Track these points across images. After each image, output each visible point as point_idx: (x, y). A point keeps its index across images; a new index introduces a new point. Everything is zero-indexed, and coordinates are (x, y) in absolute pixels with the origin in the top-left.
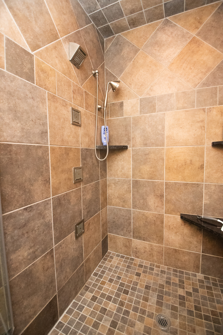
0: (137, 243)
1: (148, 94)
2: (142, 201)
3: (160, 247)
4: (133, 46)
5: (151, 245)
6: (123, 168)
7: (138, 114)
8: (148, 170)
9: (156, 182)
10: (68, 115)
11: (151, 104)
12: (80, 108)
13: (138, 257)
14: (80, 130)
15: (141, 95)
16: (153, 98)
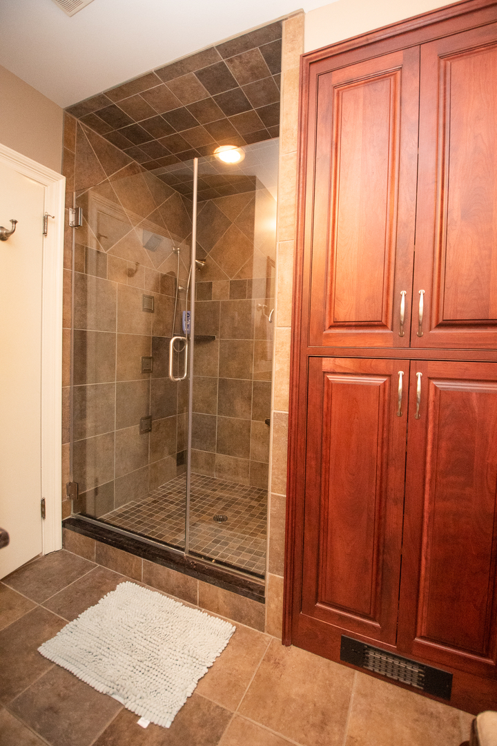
0: (221, 458)
1: (239, 276)
2: (228, 405)
3: (246, 461)
4: (226, 217)
5: (237, 461)
6: (209, 364)
7: (227, 299)
8: (236, 366)
9: (244, 381)
10: (138, 302)
11: (241, 288)
12: (154, 294)
13: (221, 477)
14: (153, 317)
15: (231, 277)
16: (244, 282)
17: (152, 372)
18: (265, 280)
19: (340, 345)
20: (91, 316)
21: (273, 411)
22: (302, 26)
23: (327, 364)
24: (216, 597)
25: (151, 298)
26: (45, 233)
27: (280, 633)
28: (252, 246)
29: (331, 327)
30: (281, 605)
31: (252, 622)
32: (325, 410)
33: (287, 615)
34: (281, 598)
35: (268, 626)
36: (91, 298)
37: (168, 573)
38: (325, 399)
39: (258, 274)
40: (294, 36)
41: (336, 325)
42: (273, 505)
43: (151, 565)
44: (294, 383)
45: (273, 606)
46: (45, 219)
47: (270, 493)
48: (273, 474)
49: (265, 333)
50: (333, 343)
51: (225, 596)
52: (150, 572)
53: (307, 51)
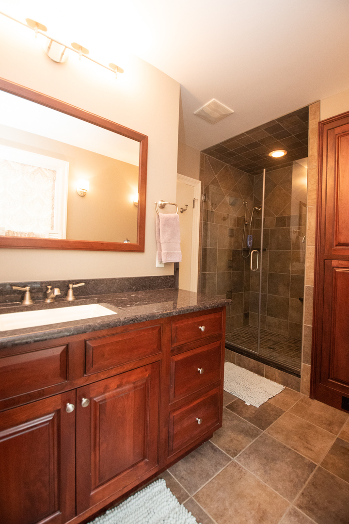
0: (270, 319)
1: (282, 214)
2: (274, 288)
3: (286, 322)
7: (274, 227)
8: (280, 266)
9: (284, 275)
10: (227, 232)
11: (284, 221)
12: (234, 228)
13: (270, 330)
14: (233, 240)
15: (277, 215)
16: (285, 217)
17: (232, 268)
18: (299, 216)
19: (342, 254)
20: (209, 241)
21: (305, 286)
22: (319, 108)
23: (335, 263)
24: (275, 374)
25: (232, 230)
26: (194, 207)
27: (309, 393)
28: (291, 197)
29: (336, 246)
30: (309, 379)
31: (294, 387)
32: (334, 285)
33: (313, 385)
34: (309, 376)
35: (303, 389)
36: (209, 233)
37: (249, 361)
38: (334, 280)
39: (294, 212)
40: (315, 112)
41: (339, 244)
42: (305, 330)
43: (240, 356)
44: (317, 272)
45: (305, 380)
46: (194, 201)
47: (304, 324)
48: (305, 315)
49: (299, 247)
50: (337, 254)
51: (279, 374)
52: (240, 360)
53: (322, 120)
